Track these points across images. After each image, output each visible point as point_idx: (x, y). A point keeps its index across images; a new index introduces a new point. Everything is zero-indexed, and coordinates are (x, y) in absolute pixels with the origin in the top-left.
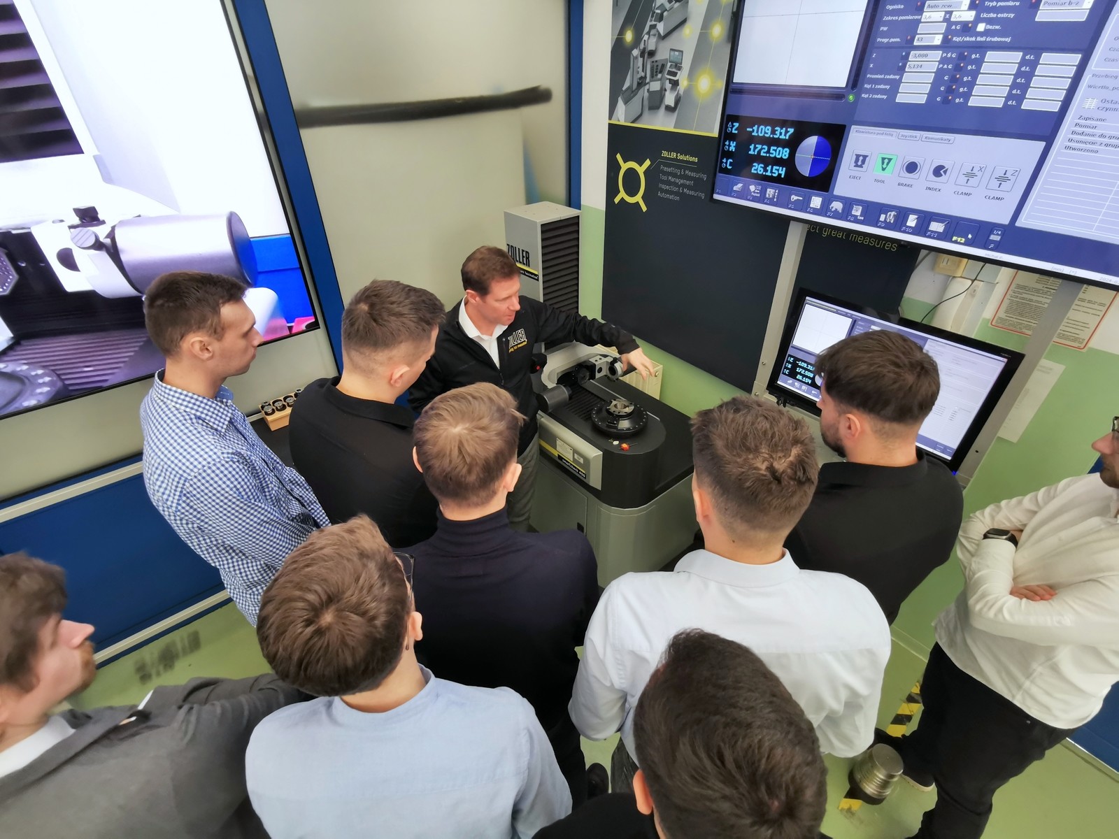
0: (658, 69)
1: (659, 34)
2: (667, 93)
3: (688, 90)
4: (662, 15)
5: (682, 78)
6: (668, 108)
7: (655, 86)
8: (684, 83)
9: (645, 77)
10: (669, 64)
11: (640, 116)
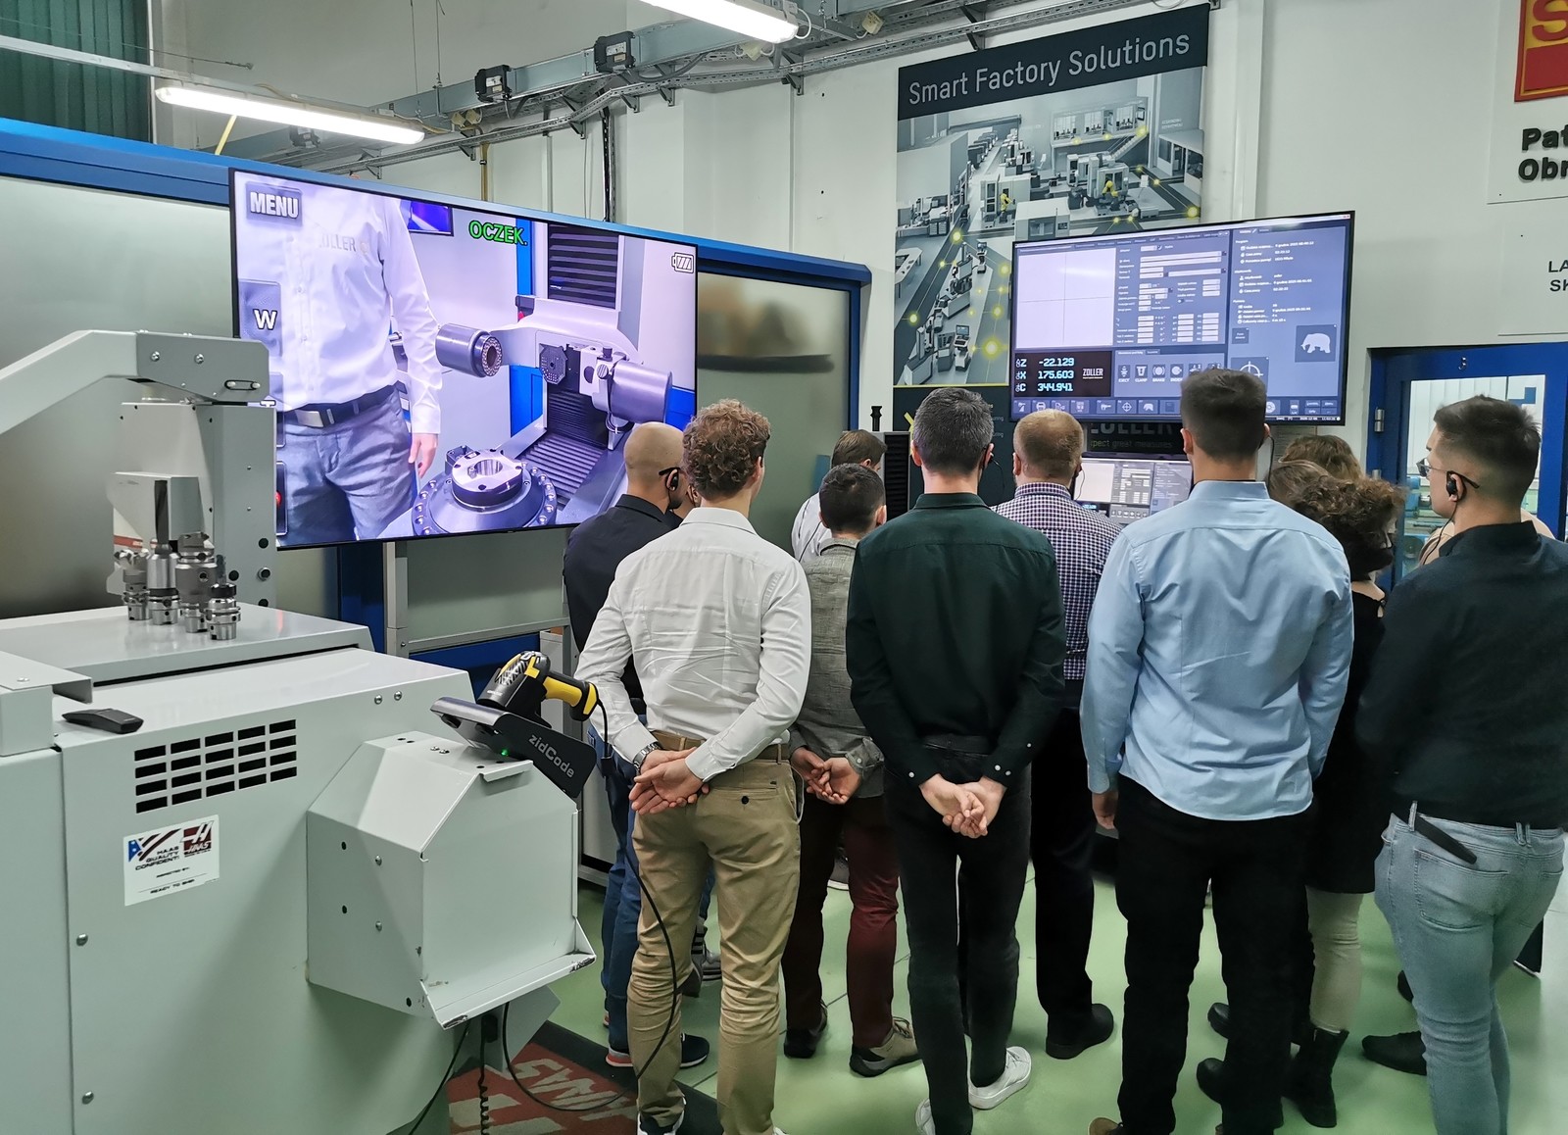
0: (946, 341)
1: (945, 316)
2: (957, 358)
3: (976, 354)
4: (946, 302)
5: (971, 346)
6: (958, 369)
7: (945, 353)
8: (972, 349)
9: (933, 347)
10: (956, 336)
11: (931, 376)
